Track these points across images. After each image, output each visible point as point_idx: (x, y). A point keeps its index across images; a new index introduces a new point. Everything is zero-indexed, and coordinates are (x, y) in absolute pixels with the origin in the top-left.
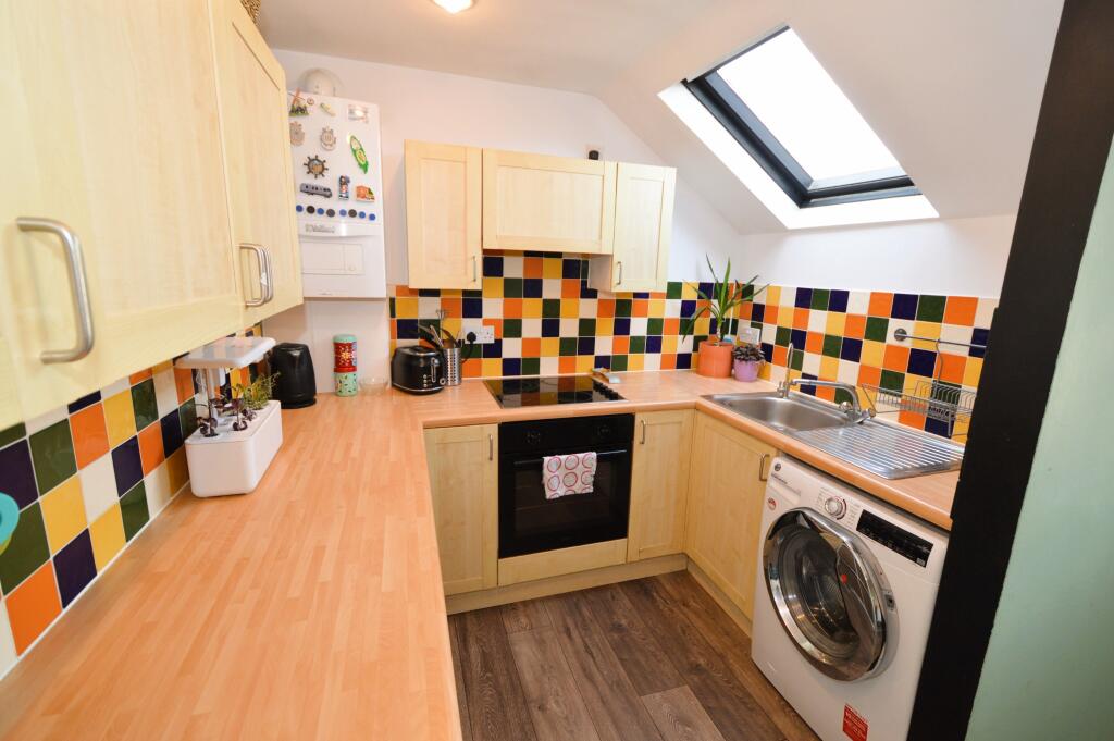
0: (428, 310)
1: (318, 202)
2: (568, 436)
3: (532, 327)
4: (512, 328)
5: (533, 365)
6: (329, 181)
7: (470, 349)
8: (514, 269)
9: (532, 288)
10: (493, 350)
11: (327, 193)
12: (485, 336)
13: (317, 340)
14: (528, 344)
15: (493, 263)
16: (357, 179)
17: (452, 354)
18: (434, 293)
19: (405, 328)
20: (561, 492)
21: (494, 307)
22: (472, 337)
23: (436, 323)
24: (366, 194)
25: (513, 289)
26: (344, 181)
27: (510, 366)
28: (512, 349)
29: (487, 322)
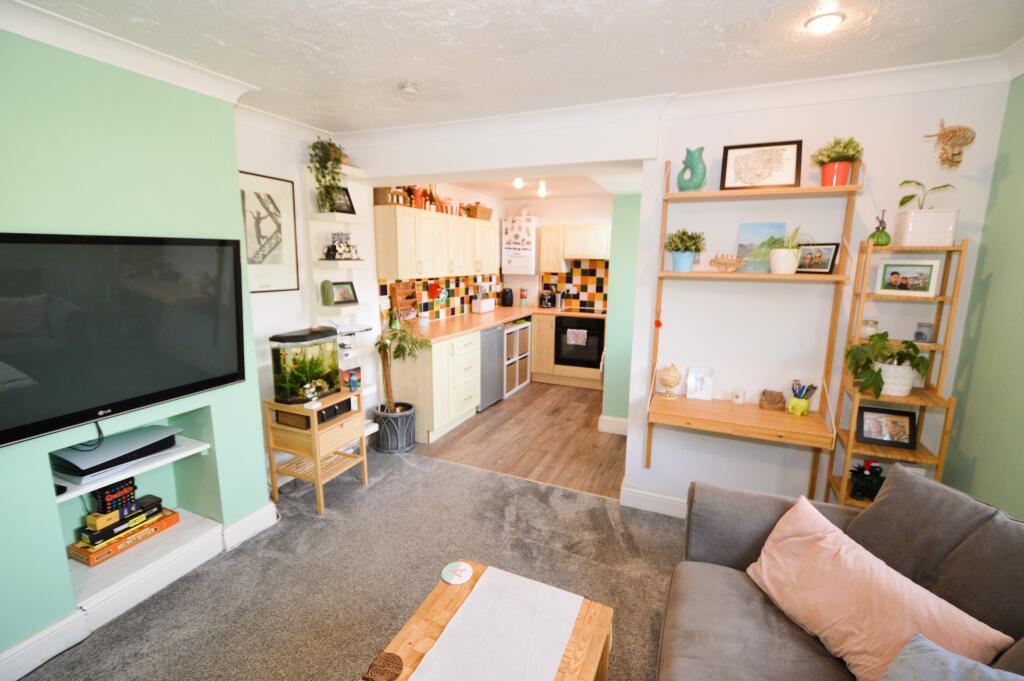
0: (553, 280)
1: (516, 246)
2: (579, 323)
3: (592, 288)
4: (584, 288)
5: (592, 304)
6: (519, 240)
7: (566, 296)
8: (585, 266)
9: (592, 273)
10: (576, 297)
11: (518, 244)
12: (573, 291)
13: (515, 287)
14: (591, 295)
15: (577, 263)
16: (527, 239)
17: (559, 297)
18: (555, 274)
19: (547, 287)
20: (573, 342)
21: (577, 279)
22: (568, 291)
23: (556, 285)
24: (529, 243)
25: (585, 273)
26: (523, 240)
27: (583, 304)
28: (584, 297)
29: (574, 286)
